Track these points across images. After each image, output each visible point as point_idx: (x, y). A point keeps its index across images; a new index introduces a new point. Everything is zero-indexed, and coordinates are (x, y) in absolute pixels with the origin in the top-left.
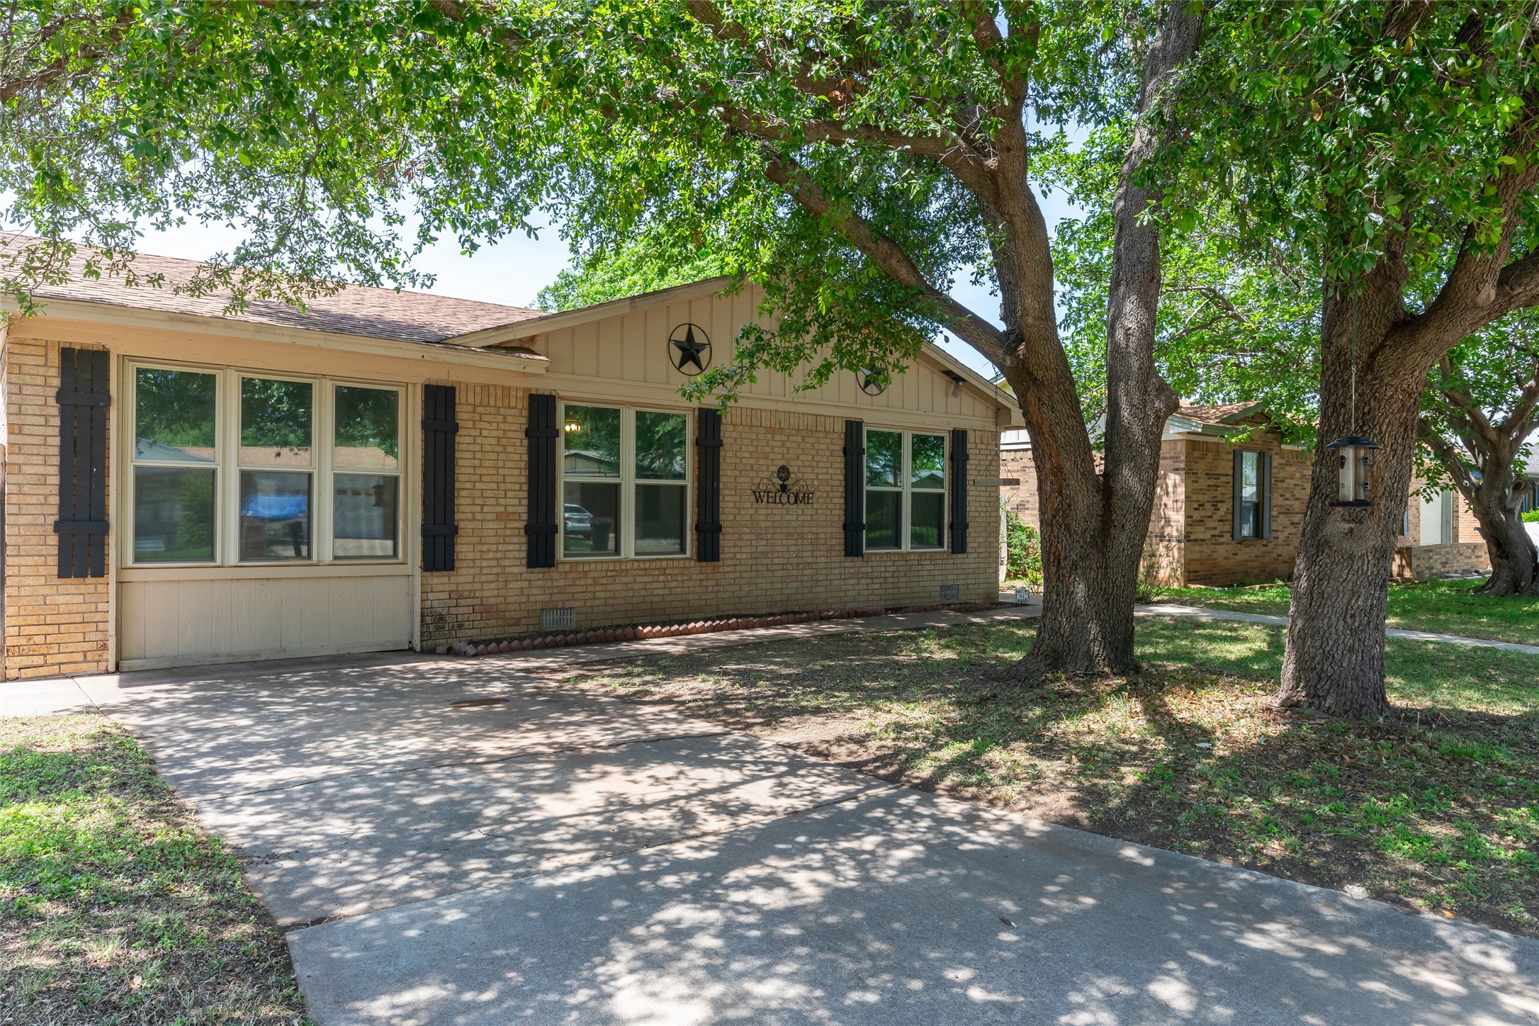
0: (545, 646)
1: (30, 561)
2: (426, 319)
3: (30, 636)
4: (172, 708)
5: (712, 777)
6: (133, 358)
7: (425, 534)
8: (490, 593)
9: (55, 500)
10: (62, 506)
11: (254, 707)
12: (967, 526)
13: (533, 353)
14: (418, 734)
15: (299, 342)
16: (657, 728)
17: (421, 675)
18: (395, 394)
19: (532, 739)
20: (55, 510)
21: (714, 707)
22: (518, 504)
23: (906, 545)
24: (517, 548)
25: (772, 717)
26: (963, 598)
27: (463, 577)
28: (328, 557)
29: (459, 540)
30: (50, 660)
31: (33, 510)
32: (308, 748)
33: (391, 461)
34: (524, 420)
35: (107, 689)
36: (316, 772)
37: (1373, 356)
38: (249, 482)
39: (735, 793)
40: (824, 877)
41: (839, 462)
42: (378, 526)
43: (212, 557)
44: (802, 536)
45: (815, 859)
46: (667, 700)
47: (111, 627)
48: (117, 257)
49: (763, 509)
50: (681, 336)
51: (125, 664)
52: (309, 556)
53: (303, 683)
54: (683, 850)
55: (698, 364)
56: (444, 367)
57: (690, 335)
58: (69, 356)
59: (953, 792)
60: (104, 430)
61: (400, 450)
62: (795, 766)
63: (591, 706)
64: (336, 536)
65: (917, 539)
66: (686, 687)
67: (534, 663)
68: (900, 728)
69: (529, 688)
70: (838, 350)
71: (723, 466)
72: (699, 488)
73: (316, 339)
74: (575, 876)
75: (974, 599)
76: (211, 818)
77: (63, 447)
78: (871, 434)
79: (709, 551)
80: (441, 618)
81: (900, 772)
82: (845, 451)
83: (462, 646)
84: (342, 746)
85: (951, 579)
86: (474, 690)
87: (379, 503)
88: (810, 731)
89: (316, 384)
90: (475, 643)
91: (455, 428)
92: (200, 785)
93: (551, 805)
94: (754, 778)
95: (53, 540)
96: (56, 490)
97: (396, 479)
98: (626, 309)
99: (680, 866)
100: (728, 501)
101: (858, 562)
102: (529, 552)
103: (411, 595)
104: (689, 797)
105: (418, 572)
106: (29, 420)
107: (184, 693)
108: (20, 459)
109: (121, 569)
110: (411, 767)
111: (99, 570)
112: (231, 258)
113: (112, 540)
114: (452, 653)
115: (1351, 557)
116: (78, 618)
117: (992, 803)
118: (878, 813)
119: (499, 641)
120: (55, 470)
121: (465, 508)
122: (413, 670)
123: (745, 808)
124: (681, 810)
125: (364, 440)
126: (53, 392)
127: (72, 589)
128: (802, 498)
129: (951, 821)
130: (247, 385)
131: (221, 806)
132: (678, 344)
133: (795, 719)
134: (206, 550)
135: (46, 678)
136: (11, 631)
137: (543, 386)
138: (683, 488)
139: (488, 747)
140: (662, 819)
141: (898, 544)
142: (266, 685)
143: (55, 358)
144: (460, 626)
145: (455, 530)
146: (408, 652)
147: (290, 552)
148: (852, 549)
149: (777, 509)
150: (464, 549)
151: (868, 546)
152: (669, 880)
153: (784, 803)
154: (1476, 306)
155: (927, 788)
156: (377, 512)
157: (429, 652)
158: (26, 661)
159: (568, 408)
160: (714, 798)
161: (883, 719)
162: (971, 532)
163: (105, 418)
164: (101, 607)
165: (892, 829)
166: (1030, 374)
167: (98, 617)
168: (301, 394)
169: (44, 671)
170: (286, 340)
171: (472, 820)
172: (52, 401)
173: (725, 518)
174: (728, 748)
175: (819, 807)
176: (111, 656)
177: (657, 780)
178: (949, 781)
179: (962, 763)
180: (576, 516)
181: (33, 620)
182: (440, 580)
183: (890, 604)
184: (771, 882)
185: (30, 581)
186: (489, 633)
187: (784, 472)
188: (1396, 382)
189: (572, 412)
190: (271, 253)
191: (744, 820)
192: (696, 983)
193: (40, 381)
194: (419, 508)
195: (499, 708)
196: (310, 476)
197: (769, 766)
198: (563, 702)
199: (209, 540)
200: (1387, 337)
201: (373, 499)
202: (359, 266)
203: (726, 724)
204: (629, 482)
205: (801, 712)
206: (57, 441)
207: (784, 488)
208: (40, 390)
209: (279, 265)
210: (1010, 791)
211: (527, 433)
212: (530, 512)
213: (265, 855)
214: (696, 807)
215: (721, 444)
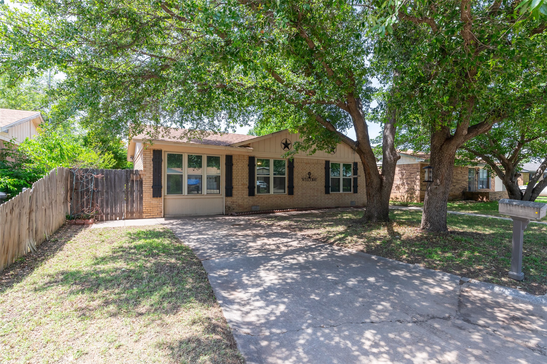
0: (252, 214)
1: (147, 194)
2: (226, 140)
3: (147, 210)
4: (177, 224)
5: (285, 240)
6: (167, 151)
7: (226, 189)
8: (240, 202)
9: (152, 181)
10: (153, 183)
11: (192, 225)
12: (358, 186)
13: (249, 147)
14: (225, 231)
15: (200, 147)
16: (275, 231)
17: (226, 220)
18: (219, 157)
19: (249, 232)
20: (152, 183)
21: (289, 227)
22: (246, 181)
23: (341, 191)
24: (246, 192)
25: (301, 230)
26: (356, 204)
27: (234, 198)
28: (205, 194)
29: (233, 190)
30: (151, 214)
31: (148, 183)
32: (203, 232)
33: (219, 171)
34: (248, 162)
35: (162, 220)
36: (205, 237)
37: (441, 146)
38: (189, 177)
39: (289, 243)
40: (305, 258)
41: (324, 171)
42: (215, 186)
43: (182, 194)
44: (314, 189)
45: (304, 255)
46: (279, 226)
47: (163, 208)
48: (167, 133)
49: (304, 182)
50: (284, 142)
51: (165, 216)
52: (202, 193)
53: (202, 221)
54: (276, 252)
55: (288, 148)
56: (230, 151)
57: (286, 141)
58: (154, 151)
59: (337, 245)
60: (161, 167)
61: (220, 167)
62: (303, 239)
63: (262, 227)
64: (207, 189)
65: (344, 190)
66: (283, 223)
67: (250, 218)
68: (329, 232)
69: (248, 223)
70: (317, 146)
71: (294, 172)
72: (289, 177)
73: (203, 146)
74: (254, 256)
75: (359, 205)
76: (187, 243)
77: (153, 170)
78: (332, 164)
79: (291, 192)
80: (229, 207)
81: (327, 241)
82: (325, 168)
83: (234, 213)
84: (210, 232)
85: (353, 200)
86: (237, 223)
87: (215, 181)
88: (309, 232)
89: (203, 155)
90: (237, 213)
91: (233, 165)
92: (184, 237)
93: (251, 244)
94: (294, 241)
95: (152, 190)
96: (152, 179)
97: (220, 176)
98: (271, 136)
99: (276, 255)
100: (296, 181)
101: (329, 195)
102: (249, 193)
103: (223, 202)
104: (279, 244)
105: (224, 197)
106: (147, 165)
107: (179, 222)
108: (145, 173)
109: (164, 196)
110: (224, 236)
111: (160, 196)
112: (187, 131)
113: (163, 190)
114: (232, 215)
115: (436, 194)
116: (156, 206)
117: (345, 247)
118: (319, 248)
119: (242, 213)
120: (152, 175)
121: (235, 183)
122: (224, 218)
123: (291, 246)
124: (277, 246)
125: (212, 166)
126: (151, 159)
127: (155, 200)
128: (314, 180)
129: (335, 250)
130: (189, 156)
131: (189, 241)
132: (283, 144)
133: (306, 230)
134: (181, 192)
135: (150, 218)
136: (144, 208)
137: (252, 155)
138: (285, 178)
139: (239, 233)
140: (273, 247)
141: (339, 191)
142: (194, 221)
143: (152, 152)
144: (234, 209)
145: (232, 188)
146: (222, 215)
147: (196, 192)
148: (327, 192)
149: (308, 183)
150: (234, 192)
151: (331, 191)
152: (273, 257)
153: (299, 245)
154: (462, 135)
155: (332, 244)
156: (215, 183)
157: (227, 215)
158: (147, 215)
159: (258, 159)
160: (285, 244)
161: (325, 230)
162: (359, 188)
163: (161, 164)
164: (161, 204)
165: (322, 251)
166: (362, 151)
167: (160, 206)
168: (200, 157)
169: (150, 217)
170: (197, 147)
171: (235, 246)
172: (151, 161)
173: (295, 185)
174: (290, 235)
175: (306, 246)
176: (163, 214)
177: (273, 240)
178: (337, 243)
179: (340, 239)
180: (262, 184)
181: (148, 206)
182: (229, 199)
183: (337, 206)
184: (294, 259)
185: (147, 198)
186: (240, 211)
187: (309, 173)
188: (447, 152)
189: (259, 160)
190: (195, 129)
191: (290, 248)
192: (276, 273)
193: (149, 157)
194: (225, 183)
195: (242, 226)
196: (202, 176)
197: (298, 239)
198: (256, 226)
199: (181, 190)
200: (444, 142)
201: (214, 180)
202: (213, 130)
203: (291, 230)
204: (272, 177)
205: (307, 229)
206: (152, 169)
207: (309, 177)
208: (149, 159)
209: (197, 131)
210: (350, 245)
211: (248, 165)
212: (249, 183)
213: (197, 249)
214: (281, 245)
215: (294, 167)
